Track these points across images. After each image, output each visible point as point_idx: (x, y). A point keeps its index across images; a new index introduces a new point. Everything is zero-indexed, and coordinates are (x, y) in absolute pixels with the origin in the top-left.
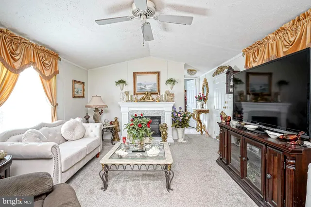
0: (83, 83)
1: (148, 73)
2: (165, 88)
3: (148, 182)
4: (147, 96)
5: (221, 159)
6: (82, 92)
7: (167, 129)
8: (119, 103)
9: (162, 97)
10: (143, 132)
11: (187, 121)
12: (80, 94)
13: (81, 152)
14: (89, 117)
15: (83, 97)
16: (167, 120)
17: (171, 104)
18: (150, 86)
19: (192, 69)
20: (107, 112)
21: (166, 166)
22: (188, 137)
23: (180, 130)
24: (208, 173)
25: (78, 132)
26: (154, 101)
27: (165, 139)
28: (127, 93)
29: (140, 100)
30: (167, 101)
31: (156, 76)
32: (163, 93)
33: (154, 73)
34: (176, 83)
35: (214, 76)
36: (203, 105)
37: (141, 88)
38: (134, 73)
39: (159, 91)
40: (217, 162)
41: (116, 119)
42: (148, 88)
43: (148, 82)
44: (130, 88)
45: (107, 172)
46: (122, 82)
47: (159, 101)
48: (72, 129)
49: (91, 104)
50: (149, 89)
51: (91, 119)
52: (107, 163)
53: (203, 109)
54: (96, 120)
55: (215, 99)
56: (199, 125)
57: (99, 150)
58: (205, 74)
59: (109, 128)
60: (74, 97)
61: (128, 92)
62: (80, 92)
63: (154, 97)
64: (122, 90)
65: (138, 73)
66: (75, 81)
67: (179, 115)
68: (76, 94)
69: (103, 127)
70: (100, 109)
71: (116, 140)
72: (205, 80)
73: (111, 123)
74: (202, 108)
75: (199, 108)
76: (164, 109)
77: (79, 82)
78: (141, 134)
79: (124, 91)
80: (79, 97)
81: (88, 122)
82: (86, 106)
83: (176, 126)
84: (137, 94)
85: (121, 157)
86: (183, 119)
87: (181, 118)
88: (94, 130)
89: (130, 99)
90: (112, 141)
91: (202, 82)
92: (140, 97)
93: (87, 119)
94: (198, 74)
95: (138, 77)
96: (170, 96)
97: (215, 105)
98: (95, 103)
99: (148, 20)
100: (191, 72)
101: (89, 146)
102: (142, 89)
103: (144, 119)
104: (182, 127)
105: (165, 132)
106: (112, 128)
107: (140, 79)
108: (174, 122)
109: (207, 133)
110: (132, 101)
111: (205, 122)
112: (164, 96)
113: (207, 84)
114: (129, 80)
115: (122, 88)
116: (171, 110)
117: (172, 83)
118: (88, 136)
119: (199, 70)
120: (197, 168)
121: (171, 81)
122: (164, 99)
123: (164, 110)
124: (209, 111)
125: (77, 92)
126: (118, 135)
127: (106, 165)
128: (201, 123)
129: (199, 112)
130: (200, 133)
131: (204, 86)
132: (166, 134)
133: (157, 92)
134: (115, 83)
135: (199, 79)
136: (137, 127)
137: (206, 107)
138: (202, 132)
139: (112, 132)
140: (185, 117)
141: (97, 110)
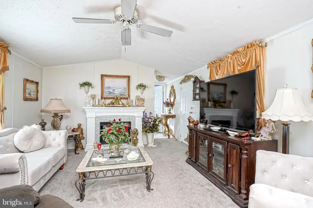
0: (37, 83)
1: (117, 76)
2: (135, 93)
4: (116, 101)
5: (190, 158)
6: (35, 93)
7: (137, 134)
8: (84, 108)
9: (133, 102)
10: (122, 137)
11: (157, 125)
12: (33, 96)
14: (46, 123)
15: (37, 99)
16: (138, 125)
17: (142, 109)
18: (119, 90)
19: (161, 75)
20: (67, 117)
21: (147, 167)
22: (157, 142)
23: (150, 135)
26: (124, 106)
27: (135, 144)
28: (93, 97)
29: (109, 104)
30: (138, 106)
31: (126, 80)
32: (133, 97)
33: (124, 77)
34: (146, 89)
35: (181, 83)
36: (170, 110)
37: (109, 91)
38: (102, 76)
39: (129, 95)
40: (186, 161)
41: (79, 125)
42: (117, 92)
43: (117, 86)
44: (96, 91)
45: (84, 181)
46: (87, 84)
47: (129, 106)
48: (29, 138)
49: (50, 108)
51: (48, 126)
52: (85, 171)
53: (170, 114)
54: (55, 127)
55: (182, 104)
56: (167, 130)
57: (64, 161)
58: (173, 81)
59: (72, 136)
60: (26, 99)
61: (95, 95)
62: (32, 93)
63: (124, 101)
64: (87, 93)
65: (106, 76)
66: (27, 80)
67: (150, 120)
68: (27, 95)
70: (59, 115)
71: (79, 149)
72: (172, 87)
73: (73, 131)
74: (170, 113)
75: (167, 113)
76: (134, 114)
77: (32, 82)
78: (120, 139)
79: (90, 94)
80: (31, 100)
81: (44, 130)
82: (42, 111)
83: (146, 131)
84: (105, 98)
86: (153, 124)
87: (152, 123)
88: (58, 138)
89: (97, 104)
90: (75, 150)
91: (169, 89)
92: (108, 101)
93: (43, 126)
94: (166, 81)
95: (107, 80)
96: (141, 101)
97: (182, 110)
98: (55, 107)
100: (160, 78)
102: (110, 93)
104: (152, 132)
105: (136, 137)
107: (108, 82)
108: (144, 127)
109: (174, 136)
110: (99, 105)
111: (172, 127)
112: (134, 101)
113: (174, 91)
114: (97, 82)
115: (87, 90)
116: (141, 115)
117: (143, 88)
119: (167, 77)
121: (142, 86)
122: (134, 104)
123: (135, 116)
124: (176, 116)
125: (30, 94)
126: (81, 143)
127: (84, 174)
128: (168, 127)
129: (167, 117)
130: (167, 137)
131: (171, 92)
132: (137, 139)
133: (127, 96)
134: (79, 86)
135: (166, 85)
137: (173, 113)
138: (169, 136)
140: (155, 122)
141: (56, 115)
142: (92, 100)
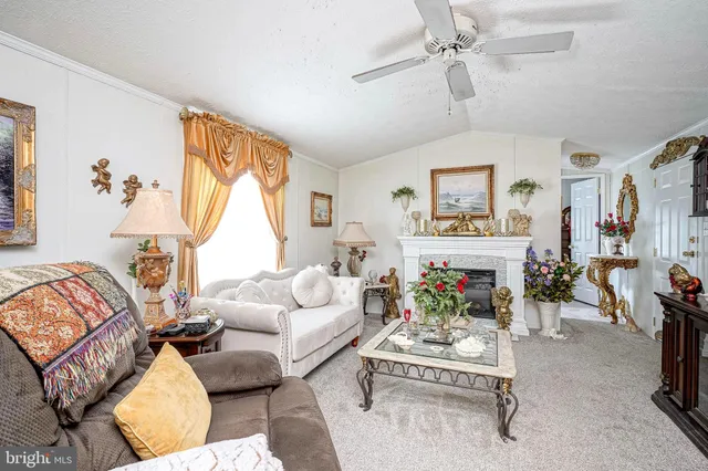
0: (330, 197)
1: (464, 170)
2: (506, 203)
3: (457, 411)
4: (461, 223)
5: (665, 393)
6: (328, 214)
7: (510, 302)
8: (399, 238)
9: (500, 225)
10: (447, 302)
11: (568, 286)
12: (325, 219)
13: (325, 330)
14: (340, 264)
15: (330, 224)
16: (513, 280)
17: (525, 242)
18: (469, 199)
19: (585, 151)
21: (499, 381)
22: (573, 329)
23: (547, 308)
24: (620, 422)
25: (319, 292)
26: (478, 233)
27: (505, 325)
28: (417, 217)
29: (446, 231)
30: (513, 234)
31: (483, 176)
32: (502, 213)
33: (480, 168)
34: (536, 191)
35: (654, 166)
36: (618, 246)
38: (433, 172)
39: (492, 210)
40: (653, 398)
41: (393, 271)
42: (465, 204)
43: (467, 191)
44: (423, 204)
45: (371, 374)
46: (406, 192)
47: (492, 235)
48: (310, 285)
49: (345, 239)
50: (467, 205)
51: (343, 269)
52: (371, 356)
53: (618, 257)
54: (353, 272)
55: (658, 229)
56: (608, 300)
57: (358, 331)
59: (378, 290)
60: (314, 224)
61: (419, 214)
62: (323, 214)
63: (480, 224)
64: (406, 209)
65: (441, 171)
66: (315, 194)
67: (544, 270)
68: (316, 218)
69: (366, 287)
70: (360, 250)
71: (393, 316)
72: (628, 180)
73: (382, 280)
74: (618, 253)
75: (608, 253)
76: (504, 254)
77: (323, 195)
78: (442, 305)
79: (409, 212)
80: (322, 225)
81: (337, 275)
82: (335, 243)
83: (535, 296)
84: (438, 219)
85: (399, 349)
86: (555, 281)
87: (550, 277)
88: (349, 290)
89: (422, 230)
90: (383, 316)
91: (617, 185)
92: (446, 224)
93: (336, 269)
94: (603, 164)
95: (443, 180)
96: (521, 223)
97: (658, 247)
98: (351, 237)
99: (460, 57)
100: (582, 159)
101: (339, 322)
102: (450, 206)
103: (450, 273)
104: (552, 301)
105: (507, 308)
106: (385, 289)
107: (445, 183)
108: (529, 286)
109: (631, 321)
110: (427, 233)
111: (626, 293)
112: (504, 223)
113: (633, 190)
114: (422, 187)
115: (405, 205)
116: (522, 255)
117: (527, 190)
118: (338, 302)
119: (606, 154)
120: (588, 405)
121: (525, 187)
122: (503, 230)
123: (507, 258)
124: (641, 263)
125: (319, 216)
126: (396, 306)
127: (370, 361)
128: (612, 293)
129: (607, 264)
130: (609, 319)
131: (623, 196)
132: (509, 313)
133: (487, 212)
134: (392, 195)
135: (610, 177)
136: (433, 290)
137: (628, 251)
138: (615, 317)
139: (383, 299)
140: (562, 274)
141: (354, 250)
142: (413, 222)
